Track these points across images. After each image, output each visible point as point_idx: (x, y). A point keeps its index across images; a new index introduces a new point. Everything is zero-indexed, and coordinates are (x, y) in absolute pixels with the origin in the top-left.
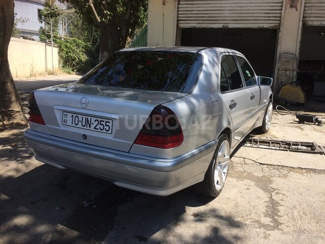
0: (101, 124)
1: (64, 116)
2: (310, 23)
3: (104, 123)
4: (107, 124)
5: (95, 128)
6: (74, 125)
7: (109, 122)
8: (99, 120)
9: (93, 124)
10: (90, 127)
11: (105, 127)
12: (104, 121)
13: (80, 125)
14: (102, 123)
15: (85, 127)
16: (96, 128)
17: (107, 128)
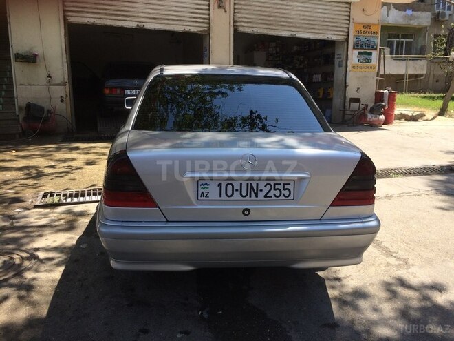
0: (275, 189)
1: (200, 187)
2: (241, 30)
3: (281, 187)
4: (286, 187)
5: (266, 196)
6: (224, 197)
7: (289, 184)
8: (272, 183)
9: (261, 190)
10: (257, 196)
11: (283, 192)
12: (280, 184)
13: (237, 196)
14: (277, 187)
15: (248, 198)
16: (268, 195)
17: (287, 193)
